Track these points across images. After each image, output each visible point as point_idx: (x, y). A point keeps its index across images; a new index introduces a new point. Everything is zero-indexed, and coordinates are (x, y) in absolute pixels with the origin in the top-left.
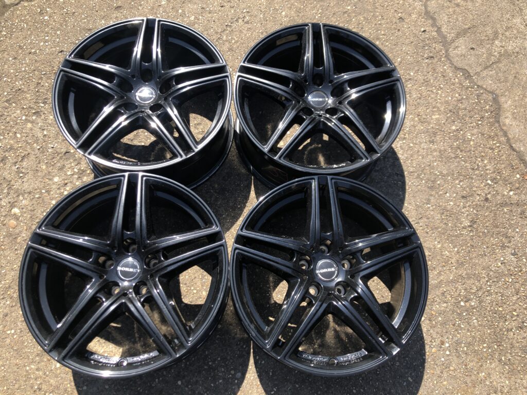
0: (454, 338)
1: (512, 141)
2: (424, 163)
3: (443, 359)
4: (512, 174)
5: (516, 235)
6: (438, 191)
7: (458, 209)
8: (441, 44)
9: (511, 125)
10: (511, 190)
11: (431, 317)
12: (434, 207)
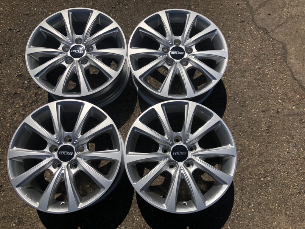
0: (257, 201)
1: (294, 74)
2: (238, 90)
3: (250, 215)
4: (294, 95)
5: (297, 134)
6: (247, 108)
7: (260, 119)
8: (249, 12)
9: (294, 63)
10: (293, 106)
11: (242, 188)
12: (244, 118)
